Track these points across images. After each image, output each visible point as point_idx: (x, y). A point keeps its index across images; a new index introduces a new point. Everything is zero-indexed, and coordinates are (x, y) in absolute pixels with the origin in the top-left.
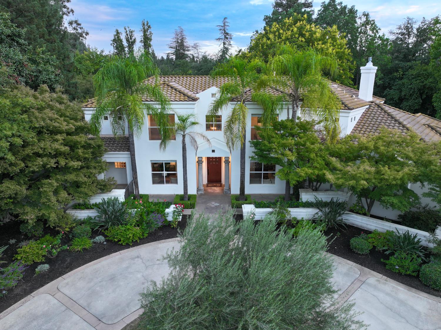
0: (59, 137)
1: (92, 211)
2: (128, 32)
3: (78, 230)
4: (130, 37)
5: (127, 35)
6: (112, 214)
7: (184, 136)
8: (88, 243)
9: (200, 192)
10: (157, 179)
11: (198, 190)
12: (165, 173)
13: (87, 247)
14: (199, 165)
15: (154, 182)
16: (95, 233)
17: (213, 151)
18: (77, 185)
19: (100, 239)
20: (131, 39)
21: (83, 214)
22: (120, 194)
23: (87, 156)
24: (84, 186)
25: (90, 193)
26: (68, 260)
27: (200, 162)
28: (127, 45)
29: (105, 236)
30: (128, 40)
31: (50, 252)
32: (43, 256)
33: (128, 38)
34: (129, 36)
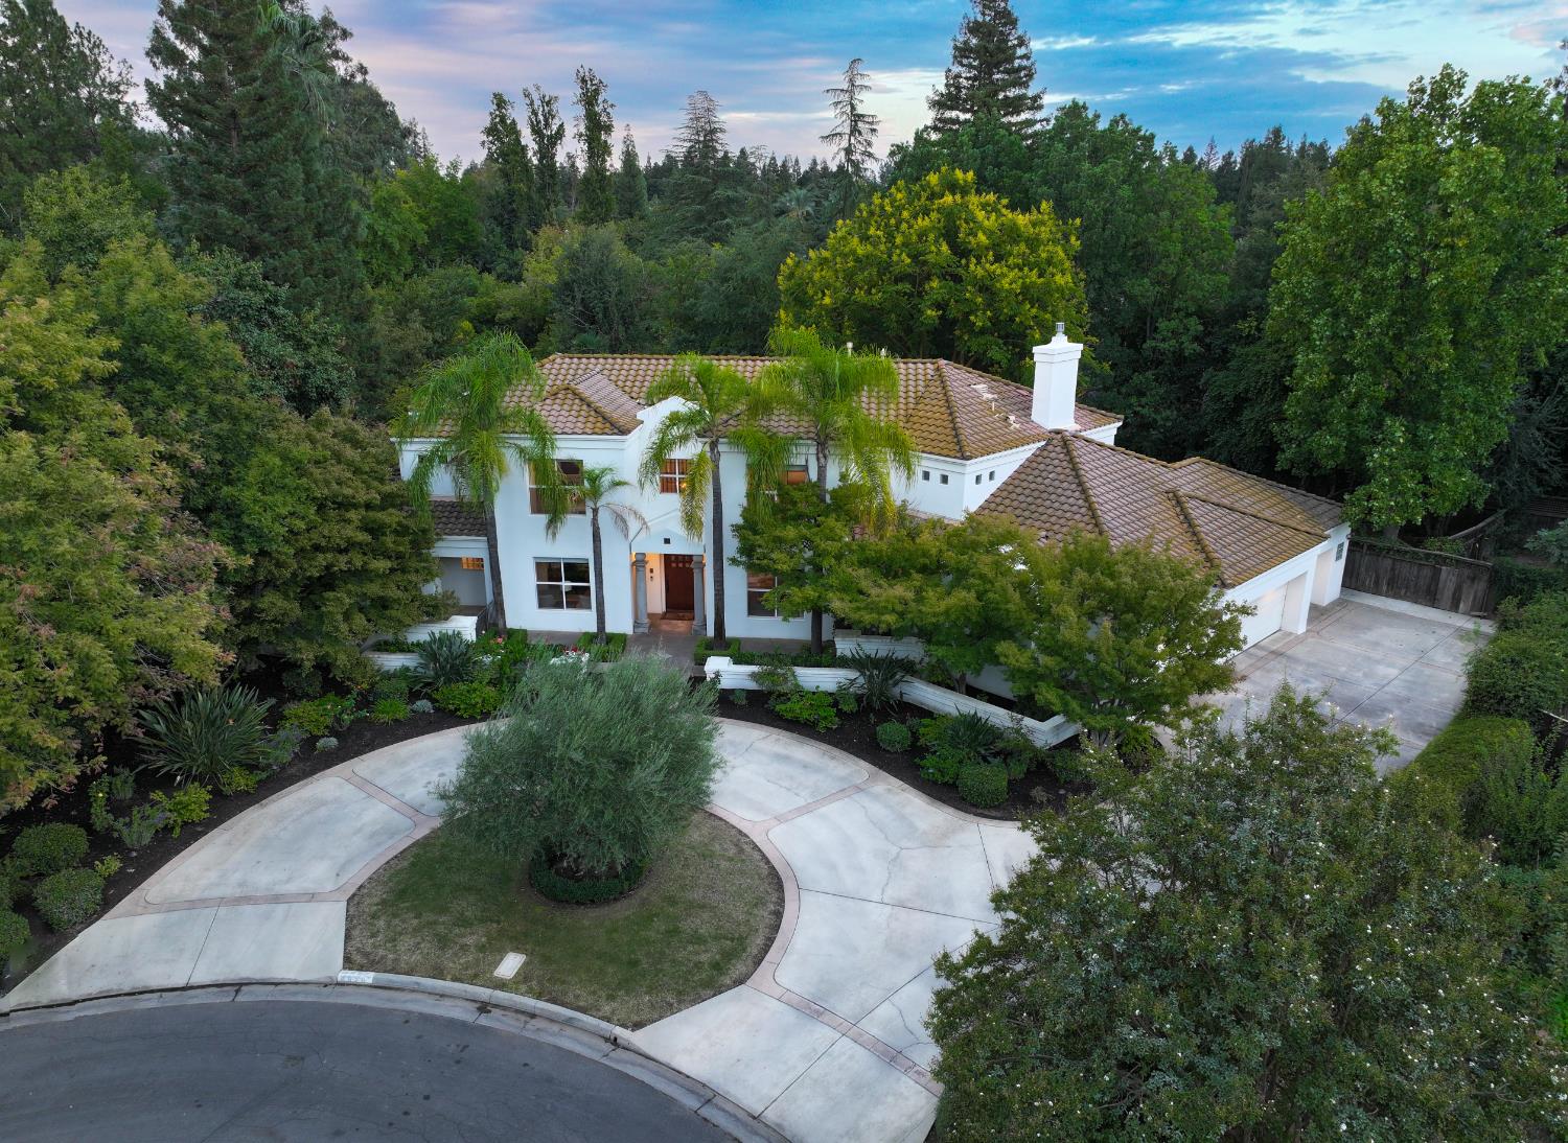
0: (352, 515)
1: (409, 656)
2: (537, 103)
3: (384, 687)
4: (546, 120)
5: (535, 113)
6: (446, 660)
7: (595, 511)
8: (402, 711)
9: (641, 630)
10: (549, 598)
11: (636, 624)
12: (565, 585)
13: (400, 716)
14: (637, 570)
15: (542, 604)
16: (414, 696)
17: (667, 541)
18: (383, 604)
19: (423, 705)
20: (547, 125)
21: (394, 662)
22: (465, 626)
23: (401, 549)
24: (396, 607)
25: (407, 621)
26: (368, 735)
27: (639, 564)
28: (536, 147)
29: (433, 701)
30: (536, 131)
31: (338, 720)
32: (327, 727)
33: (539, 122)
34: (541, 118)
